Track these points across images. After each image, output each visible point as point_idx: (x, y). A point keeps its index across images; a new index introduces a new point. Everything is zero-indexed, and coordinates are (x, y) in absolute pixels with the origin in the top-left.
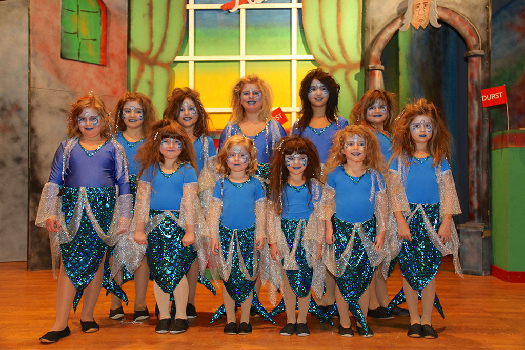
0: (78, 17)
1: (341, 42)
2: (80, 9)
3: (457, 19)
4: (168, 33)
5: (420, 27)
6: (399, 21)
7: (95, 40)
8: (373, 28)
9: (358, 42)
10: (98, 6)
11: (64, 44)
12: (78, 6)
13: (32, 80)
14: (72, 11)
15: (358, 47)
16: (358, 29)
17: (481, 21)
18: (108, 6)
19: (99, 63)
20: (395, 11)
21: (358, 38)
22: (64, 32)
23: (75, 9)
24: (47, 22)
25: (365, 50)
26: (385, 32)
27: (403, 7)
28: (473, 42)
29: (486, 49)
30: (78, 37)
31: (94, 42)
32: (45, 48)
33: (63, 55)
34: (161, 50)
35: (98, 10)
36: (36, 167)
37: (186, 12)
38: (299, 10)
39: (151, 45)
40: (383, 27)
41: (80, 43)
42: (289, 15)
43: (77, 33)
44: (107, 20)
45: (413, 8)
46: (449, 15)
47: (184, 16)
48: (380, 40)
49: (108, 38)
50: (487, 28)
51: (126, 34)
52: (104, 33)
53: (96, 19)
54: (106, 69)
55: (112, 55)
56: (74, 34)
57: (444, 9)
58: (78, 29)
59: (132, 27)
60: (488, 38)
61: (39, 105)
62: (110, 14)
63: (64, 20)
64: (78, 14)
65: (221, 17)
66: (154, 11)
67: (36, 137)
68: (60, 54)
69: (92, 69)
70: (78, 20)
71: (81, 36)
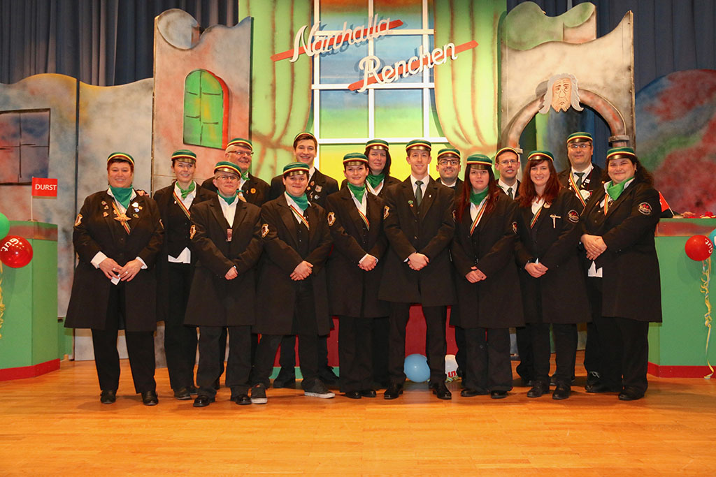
0: (201, 100)
1: (476, 124)
2: (202, 91)
3: (600, 103)
5: (561, 109)
6: (539, 103)
7: (217, 123)
8: (510, 109)
9: (494, 124)
10: (220, 88)
11: (187, 129)
12: (201, 89)
13: (154, 167)
14: (195, 94)
15: (494, 129)
16: (494, 110)
17: (625, 106)
18: (230, 87)
19: (221, 147)
20: (534, 93)
21: (494, 120)
22: (187, 116)
23: (198, 92)
25: (502, 132)
26: (523, 114)
27: (542, 88)
28: (617, 127)
29: (631, 134)
30: (200, 120)
31: (216, 125)
32: (168, 133)
33: (186, 140)
34: (285, 132)
35: (221, 92)
37: (311, 93)
38: (432, 90)
39: (274, 128)
40: (521, 108)
41: (203, 127)
42: (421, 95)
43: (199, 117)
44: (229, 102)
45: (553, 90)
46: (592, 98)
47: (309, 97)
48: (518, 122)
49: (230, 121)
50: (632, 113)
51: (247, 116)
52: (226, 116)
53: (219, 101)
56: (197, 117)
57: (587, 92)
58: (200, 112)
59: (253, 108)
60: (632, 123)
62: (232, 95)
63: (187, 104)
64: (200, 97)
65: (348, 97)
66: (277, 92)
68: (183, 139)
69: (214, 153)
70: (200, 103)
71: (202, 121)
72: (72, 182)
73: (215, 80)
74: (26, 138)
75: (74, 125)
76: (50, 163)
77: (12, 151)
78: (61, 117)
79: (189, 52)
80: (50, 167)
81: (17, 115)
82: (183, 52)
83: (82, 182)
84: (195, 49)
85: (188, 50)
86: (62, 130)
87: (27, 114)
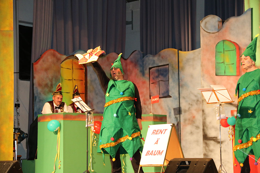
0: (224, 55)
2: (225, 50)
7: (233, 64)
10: (235, 47)
11: (217, 69)
14: (221, 52)
19: (236, 75)
22: (217, 63)
24: (209, 60)
30: (224, 64)
32: (208, 72)
33: (217, 74)
35: (235, 49)
36: (205, 128)
41: (225, 66)
43: (223, 62)
44: (240, 53)
53: (234, 53)
56: (222, 63)
58: (224, 60)
62: (241, 49)
63: (217, 57)
64: (224, 53)
67: (205, 114)
68: (215, 74)
69: (232, 78)
70: (224, 56)
72: (177, 96)
73: (232, 43)
74: (161, 78)
75: (177, 70)
76: (170, 88)
77: (156, 84)
78: (173, 67)
80: (170, 89)
81: (157, 68)
82: (214, 34)
83: (182, 95)
84: (220, 31)
85: (216, 32)
86: (173, 73)
87: (161, 67)
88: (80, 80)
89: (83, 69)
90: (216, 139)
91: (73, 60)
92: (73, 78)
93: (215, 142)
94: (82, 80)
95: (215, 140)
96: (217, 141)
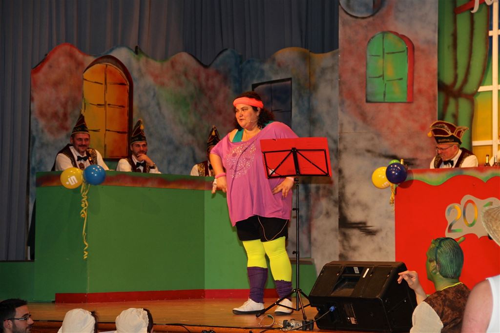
0: (383, 61)
2: (386, 51)
4: (471, 63)
7: (401, 79)
10: (405, 45)
12: (383, 49)
13: (339, 127)
14: (378, 56)
18: (415, 43)
19: (406, 101)
22: (369, 77)
23: (381, 53)
24: (354, 71)
30: (383, 79)
31: (400, 81)
32: (351, 94)
33: (369, 99)
34: (465, 81)
35: (405, 49)
36: (343, 205)
37: (489, 39)
39: (456, 77)
41: (386, 84)
43: (382, 76)
44: (414, 57)
47: (487, 44)
49: (416, 75)
53: (404, 57)
54: (414, 106)
55: (420, 91)
56: (379, 77)
58: (383, 72)
61: (345, 149)
64: (383, 57)
66: (458, 41)
67: (343, 177)
68: (365, 99)
69: (397, 109)
70: (384, 64)
71: (386, 78)
73: (399, 38)
74: (275, 105)
78: (300, 84)
79: (371, 19)
81: (269, 85)
82: (365, 20)
85: (369, 17)
86: (300, 96)
87: (276, 84)
88: (119, 106)
89: (126, 85)
90: (363, 225)
91: (107, 66)
92: (105, 102)
93: (362, 233)
94: (123, 107)
95: (363, 228)
96: (366, 230)
